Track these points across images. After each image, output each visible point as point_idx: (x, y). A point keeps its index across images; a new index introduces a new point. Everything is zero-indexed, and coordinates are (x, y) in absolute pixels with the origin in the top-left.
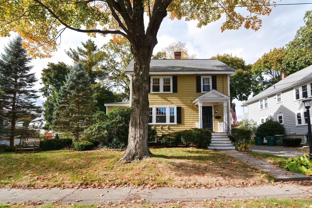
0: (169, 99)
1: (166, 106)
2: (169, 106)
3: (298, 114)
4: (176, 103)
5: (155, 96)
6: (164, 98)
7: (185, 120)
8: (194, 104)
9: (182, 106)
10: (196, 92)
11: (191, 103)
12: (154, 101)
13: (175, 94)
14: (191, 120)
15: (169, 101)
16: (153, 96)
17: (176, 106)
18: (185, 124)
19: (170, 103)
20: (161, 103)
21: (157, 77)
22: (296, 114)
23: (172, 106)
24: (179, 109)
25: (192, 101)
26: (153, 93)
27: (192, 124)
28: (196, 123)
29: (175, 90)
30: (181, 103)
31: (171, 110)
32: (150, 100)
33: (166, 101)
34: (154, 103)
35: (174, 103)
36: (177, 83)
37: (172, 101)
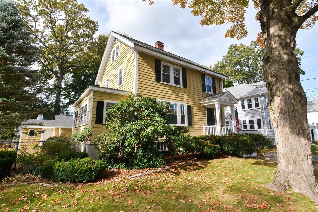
0: (180, 95)
1: (177, 103)
2: (180, 103)
3: (243, 121)
5: (166, 88)
6: (174, 92)
7: (195, 121)
8: (201, 104)
9: (192, 105)
10: (201, 91)
11: (198, 102)
12: (165, 94)
13: (185, 89)
14: (199, 122)
15: (180, 97)
16: (163, 87)
17: (187, 104)
18: (195, 126)
19: (181, 100)
20: (172, 98)
21: (167, 64)
23: (183, 103)
24: (189, 108)
25: (200, 101)
26: (164, 83)
27: (200, 127)
28: (203, 126)
29: (185, 85)
30: (190, 101)
31: (181, 109)
32: (160, 91)
33: (176, 96)
34: (165, 97)
35: (185, 100)
36: (186, 77)
37: (182, 98)
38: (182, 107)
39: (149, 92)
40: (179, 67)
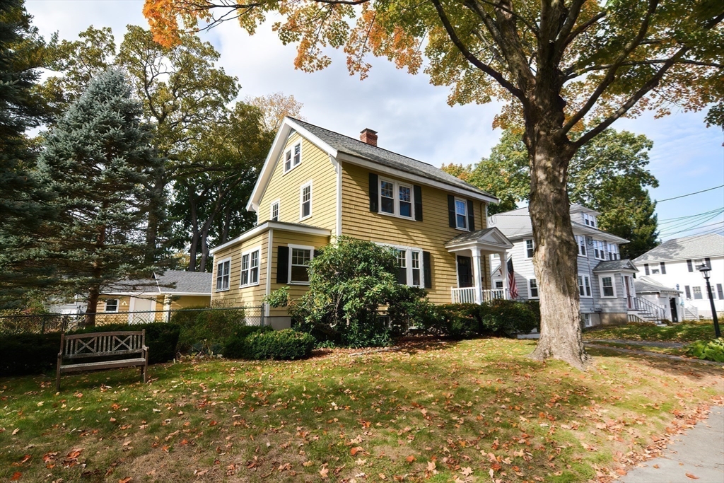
0: (411, 234)
1: (406, 248)
2: (410, 248)
3: (531, 280)
4: (421, 243)
5: (386, 222)
6: (401, 228)
7: (437, 280)
8: (448, 249)
9: (431, 252)
10: (448, 226)
11: (442, 246)
12: (385, 234)
13: (419, 223)
14: (444, 281)
15: (410, 237)
16: (382, 221)
17: (422, 250)
18: (437, 288)
19: (412, 242)
20: (397, 239)
21: (390, 181)
22: (529, 280)
23: (416, 249)
24: (427, 256)
25: (446, 243)
26: (383, 213)
27: (446, 291)
28: (452, 289)
29: (419, 216)
30: (429, 244)
31: (413, 258)
32: (378, 228)
33: (405, 237)
34: (385, 238)
35: (419, 242)
36: (421, 201)
37: (415, 238)
38: (415, 255)
39: (360, 229)
40: (410, 185)
